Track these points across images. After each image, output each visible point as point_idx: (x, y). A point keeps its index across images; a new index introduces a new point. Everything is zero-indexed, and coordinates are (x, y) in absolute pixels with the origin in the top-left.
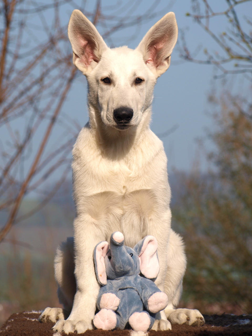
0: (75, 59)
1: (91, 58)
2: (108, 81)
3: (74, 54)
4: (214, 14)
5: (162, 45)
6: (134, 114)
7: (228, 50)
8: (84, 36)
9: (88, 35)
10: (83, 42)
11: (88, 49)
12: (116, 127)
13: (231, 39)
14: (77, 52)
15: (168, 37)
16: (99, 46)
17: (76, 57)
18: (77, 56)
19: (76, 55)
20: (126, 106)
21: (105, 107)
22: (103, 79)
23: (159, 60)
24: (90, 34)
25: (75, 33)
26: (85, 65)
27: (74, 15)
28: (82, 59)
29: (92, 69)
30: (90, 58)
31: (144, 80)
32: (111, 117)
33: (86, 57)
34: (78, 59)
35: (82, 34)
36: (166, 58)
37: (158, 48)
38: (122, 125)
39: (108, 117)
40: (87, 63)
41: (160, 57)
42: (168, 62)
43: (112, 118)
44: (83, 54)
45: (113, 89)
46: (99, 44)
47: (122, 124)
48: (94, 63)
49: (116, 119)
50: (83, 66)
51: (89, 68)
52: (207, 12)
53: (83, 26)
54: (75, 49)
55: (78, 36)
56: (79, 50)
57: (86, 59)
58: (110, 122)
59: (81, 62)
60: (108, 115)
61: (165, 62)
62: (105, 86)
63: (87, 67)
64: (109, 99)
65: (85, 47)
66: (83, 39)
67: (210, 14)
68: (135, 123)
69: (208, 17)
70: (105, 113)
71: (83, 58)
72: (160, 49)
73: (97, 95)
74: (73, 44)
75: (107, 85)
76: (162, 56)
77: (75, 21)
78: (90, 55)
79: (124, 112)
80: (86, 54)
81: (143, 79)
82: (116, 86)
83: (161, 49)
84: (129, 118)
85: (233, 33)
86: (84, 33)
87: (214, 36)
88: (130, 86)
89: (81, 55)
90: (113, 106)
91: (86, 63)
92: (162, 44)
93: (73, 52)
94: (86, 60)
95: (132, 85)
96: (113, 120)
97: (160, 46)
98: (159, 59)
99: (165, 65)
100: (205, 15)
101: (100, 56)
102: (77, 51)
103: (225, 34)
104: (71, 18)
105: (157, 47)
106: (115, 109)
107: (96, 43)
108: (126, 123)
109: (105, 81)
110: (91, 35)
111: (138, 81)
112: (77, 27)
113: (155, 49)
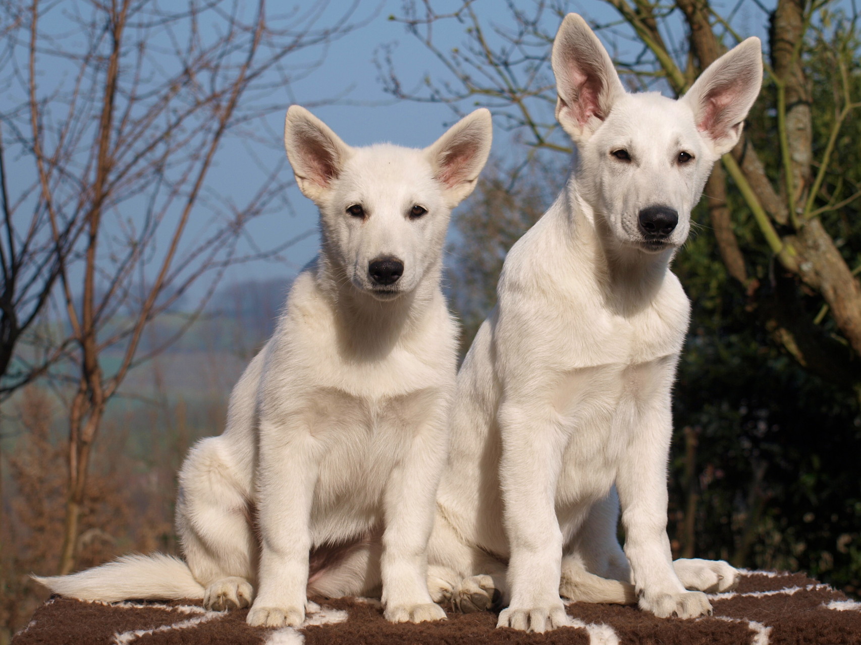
0: (560, 110)
1: (590, 109)
2: (624, 155)
3: (559, 100)
4: (437, 17)
5: (727, 98)
6: (679, 221)
7: (466, 79)
8: (581, 66)
9: (590, 65)
10: (579, 78)
11: (586, 93)
12: (643, 244)
13: (467, 60)
14: (566, 95)
15: (740, 85)
16: (610, 88)
17: (562, 105)
18: (564, 103)
19: (562, 100)
20: (665, 205)
21: (618, 205)
22: (615, 151)
23: (719, 127)
24: (595, 63)
25: (565, 57)
26: (577, 121)
27: (568, 24)
28: (573, 109)
29: (593, 132)
30: (588, 109)
31: (694, 158)
32: (632, 223)
33: (580, 107)
34: (565, 109)
35: (578, 62)
36: (734, 124)
37: (719, 103)
38: (653, 242)
39: (625, 223)
40: (582, 118)
41: (722, 121)
42: (737, 133)
43: (636, 226)
44: (576, 100)
45: (635, 170)
46: (609, 84)
47: (654, 240)
48: (595, 120)
49: (643, 228)
50: (573, 123)
51: (586, 129)
52: (428, 16)
53: (584, 47)
54: (563, 90)
55: (571, 65)
56: (570, 91)
57: (580, 111)
58: (628, 234)
59: (570, 115)
60: (624, 220)
61: (732, 133)
62: (618, 165)
63: (581, 126)
64: (629, 190)
65: (582, 86)
66: (579, 72)
67: (432, 17)
68: (679, 239)
69: (429, 21)
70: (619, 217)
71: (575, 107)
72: (723, 105)
73: (601, 184)
74: (559, 78)
75: (622, 162)
76: (727, 120)
77: (569, 36)
78: (588, 104)
79: (660, 216)
80: (581, 101)
81: (692, 155)
82: (642, 166)
83: (725, 107)
84: (669, 229)
85: (471, 49)
86: (583, 59)
87: (440, 56)
88: (668, 165)
89: (573, 102)
90: (637, 203)
91: (580, 117)
92: (728, 96)
93: (558, 94)
94: (580, 113)
95: (672, 165)
96: (636, 230)
97: (724, 100)
98: (720, 124)
99: (731, 138)
100: (424, 18)
101: (609, 109)
102: (566, 93)
103: (457, 51)
104: (560, 28)
105: (716, 100)
106: (642, 208)
107: (605, 83)
108: (662, 237)
109: (619, 155)
110: (597, 64)
111: (683, 158)
112: (570, 46)
113: (714, 105)
